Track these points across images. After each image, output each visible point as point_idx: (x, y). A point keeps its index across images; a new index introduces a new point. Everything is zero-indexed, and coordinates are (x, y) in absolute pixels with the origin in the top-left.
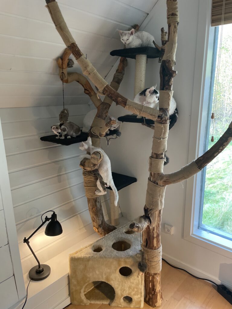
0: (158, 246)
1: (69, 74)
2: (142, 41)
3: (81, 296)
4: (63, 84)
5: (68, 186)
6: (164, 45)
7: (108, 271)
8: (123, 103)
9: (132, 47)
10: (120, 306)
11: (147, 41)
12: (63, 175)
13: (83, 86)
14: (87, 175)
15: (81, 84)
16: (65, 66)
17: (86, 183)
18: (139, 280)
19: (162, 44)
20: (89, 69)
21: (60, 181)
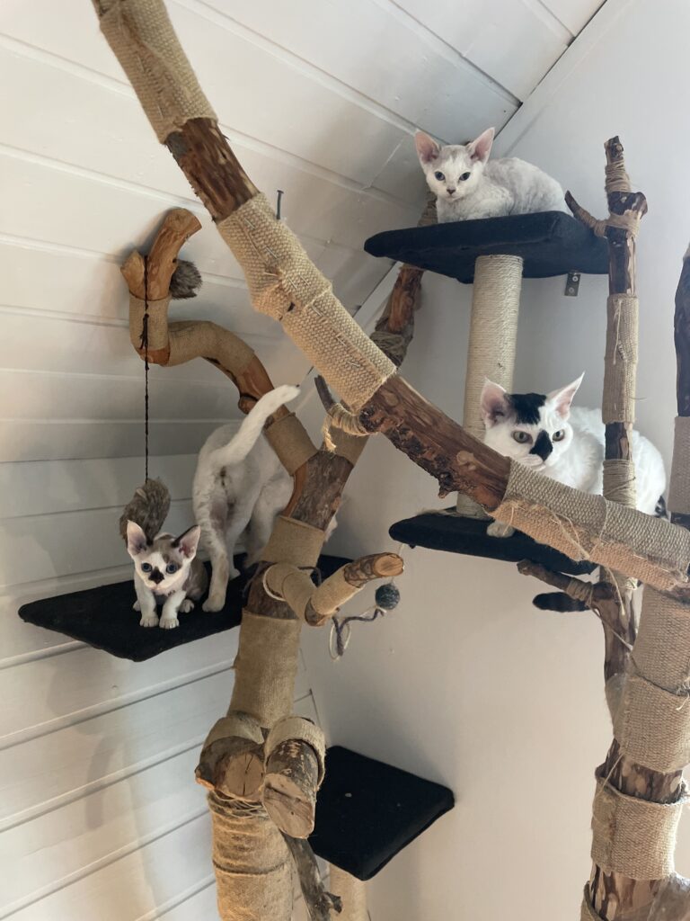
1: (177, 326)
2: (515, 195)
4: (147, 368)
5: (135, 844)
6: (621, 213)
8: (486, 481)
9: (471, 217)
11: (535, 195)
12: (111, 784)
13: (235, 380)
14: (230, 812)
15: (227, 371)
16: (159, 287)
17: (221, 847)
19: (611, 209)
20: (288, 277)
21: (95, 820)
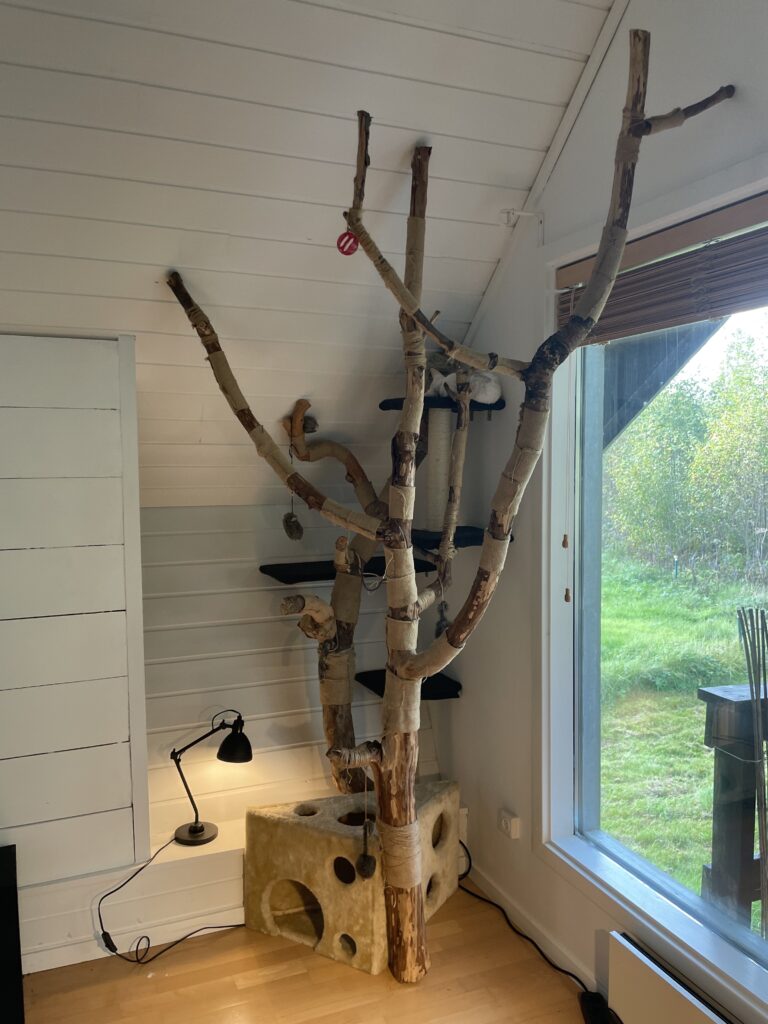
0: (404, 819)
3: (263, 911)
7: (311, 859)
10: (332, 956)
16: (297, 432)
18: (367, 898)
21: (286, 662)
